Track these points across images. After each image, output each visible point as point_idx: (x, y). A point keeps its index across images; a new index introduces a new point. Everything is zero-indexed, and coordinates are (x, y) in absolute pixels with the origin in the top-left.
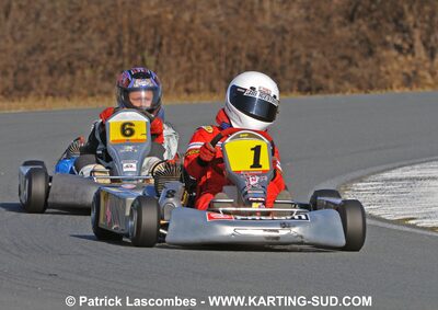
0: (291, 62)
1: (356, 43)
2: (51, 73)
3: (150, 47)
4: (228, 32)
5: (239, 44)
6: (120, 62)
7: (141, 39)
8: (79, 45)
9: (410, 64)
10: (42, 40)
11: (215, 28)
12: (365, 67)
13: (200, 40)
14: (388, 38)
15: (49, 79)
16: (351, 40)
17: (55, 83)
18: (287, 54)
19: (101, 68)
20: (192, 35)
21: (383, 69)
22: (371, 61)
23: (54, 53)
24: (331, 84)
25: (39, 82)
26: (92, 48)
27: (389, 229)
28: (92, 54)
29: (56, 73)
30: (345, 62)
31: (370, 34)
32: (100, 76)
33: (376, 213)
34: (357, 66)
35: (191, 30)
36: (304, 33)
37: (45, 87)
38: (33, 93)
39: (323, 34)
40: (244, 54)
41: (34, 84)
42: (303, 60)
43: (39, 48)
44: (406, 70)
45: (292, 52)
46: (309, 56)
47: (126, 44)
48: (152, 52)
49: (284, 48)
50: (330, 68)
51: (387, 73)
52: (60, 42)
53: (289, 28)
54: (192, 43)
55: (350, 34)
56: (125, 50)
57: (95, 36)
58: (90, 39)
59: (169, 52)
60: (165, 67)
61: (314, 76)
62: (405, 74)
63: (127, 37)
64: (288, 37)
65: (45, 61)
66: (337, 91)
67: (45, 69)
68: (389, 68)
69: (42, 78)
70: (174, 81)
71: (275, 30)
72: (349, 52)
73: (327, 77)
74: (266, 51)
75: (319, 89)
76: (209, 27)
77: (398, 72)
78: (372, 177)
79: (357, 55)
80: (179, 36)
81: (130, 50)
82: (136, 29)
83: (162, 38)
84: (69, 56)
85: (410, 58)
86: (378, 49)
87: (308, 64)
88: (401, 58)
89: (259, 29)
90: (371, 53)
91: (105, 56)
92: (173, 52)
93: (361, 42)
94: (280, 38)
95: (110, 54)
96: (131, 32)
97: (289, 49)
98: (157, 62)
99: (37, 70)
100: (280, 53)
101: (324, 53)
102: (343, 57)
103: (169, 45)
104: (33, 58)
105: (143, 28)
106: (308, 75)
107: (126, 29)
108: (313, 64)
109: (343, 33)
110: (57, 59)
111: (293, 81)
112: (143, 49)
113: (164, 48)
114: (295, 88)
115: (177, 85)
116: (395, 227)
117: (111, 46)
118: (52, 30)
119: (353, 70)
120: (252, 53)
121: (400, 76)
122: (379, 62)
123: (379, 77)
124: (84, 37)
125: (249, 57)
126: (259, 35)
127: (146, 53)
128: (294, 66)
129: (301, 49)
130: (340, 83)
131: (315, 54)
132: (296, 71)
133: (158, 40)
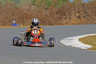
0: (47, 20)
1: (58, 17)
2: (9, 22)
3: (25, 18)
4: (37, 15)
5: (39, 17)
6: (20, 20)
7: (24, 17)
8: (14, 17)
9: (66, 21)
10: (8, 17)
11: (35, 15)
12: (59, 21)
13: (33, 17)
14: (63, 17)
15: (9, 23)
16: (57, 17)
17: (10, 23)
18: (47, 19)
19: (17, 21)
20: (32, 16)
21: (62, 22)
22: (60, 20)
23: (10, 19)
24: (54, 24)
25: (7, 23)
26: (16, 18)
27: (68, 47)
28: (16, 19)
29: (10, 22)
30: (56, 21)
31: (60, 16)
32: (17, 22)
33: (65, 45)
34: (58, 21)
35: (32, 15)
36: (50, 16)
37: (8, 24)
38: (6, 25)
39: (53, 16)
40: (40, 19)
41: (6, 24)
42: (49, 20)
43: (7, 18)
44: (66, 22)
45: (48, 19)
46: (50, 19)
47: (21, 17)
48: (25, 19)
49: (46, 18)
50: (54, 21)
51: (63, 22)
52: (11, 17)
53: (47, 15)
54: (32, 17)
55: (57, 16)
56: (21, 18)
57: (16, 16)
58: (15, 17)
59: (28, 19)
60: (27, 21)
61: (51, 23)
62: (65, 22)
63: (21, 16)
64: (47, 16)
65: (8, 20)
66: (55, 25)
67: (8, 21)
68: (63, 21)
69: (8, 22)
70: (29, 23)
71: (45, 15)
72: (57, 19)
73: (53, 23)
74: (43, 19)
75: (52, 25)
76: (34, 15)
77: (64, 22)
78: (64, 39)
79: (58, 19)
80: (30, 16)
81: (22, 18)
82: (23, 15)
83: (27, 17)
84: (12, 19)
85: (66, 20)
86: (61, 19)
87: (50, 21)
88: (65, 20)
89: (42, 15)
90: (60, 19)
91: (18, 19)
92: (29, 19)
93: (59, 17)
94: (45, 17)
95: (19, 19)
96: (22, 16)
97: (47, 18)
98: (26, 20)
99: (7, 21)
100: (46, 19)
101: (53, 19)
102: (56, 20)
103: (28, 17)
104: (6, 19)
105: (24, 15)
106: (50, 23)
107: (21, 15)
108: (51, 21)
109: (56, 16)
110: (10, 20)
111: (48, 23)
112: (24, 18)
113: (27, 18)
114: (48, 25)
115: (29, 24)
116: (69, 47)
117: (19, 18)
118: (9, 15)
119: (57, 22)
120: (41, 19)
121: (65, 23)
122: (61, 20)
123: (62, 23)
124: (14, 16)
125: (41, 20)
126: (42, 16)
127: (24, 19)
128: (48, 21)
129: (49, 19)
130: (55, 24)
131: (51, 19)
132: (48, 22)
133: (26, 17)
